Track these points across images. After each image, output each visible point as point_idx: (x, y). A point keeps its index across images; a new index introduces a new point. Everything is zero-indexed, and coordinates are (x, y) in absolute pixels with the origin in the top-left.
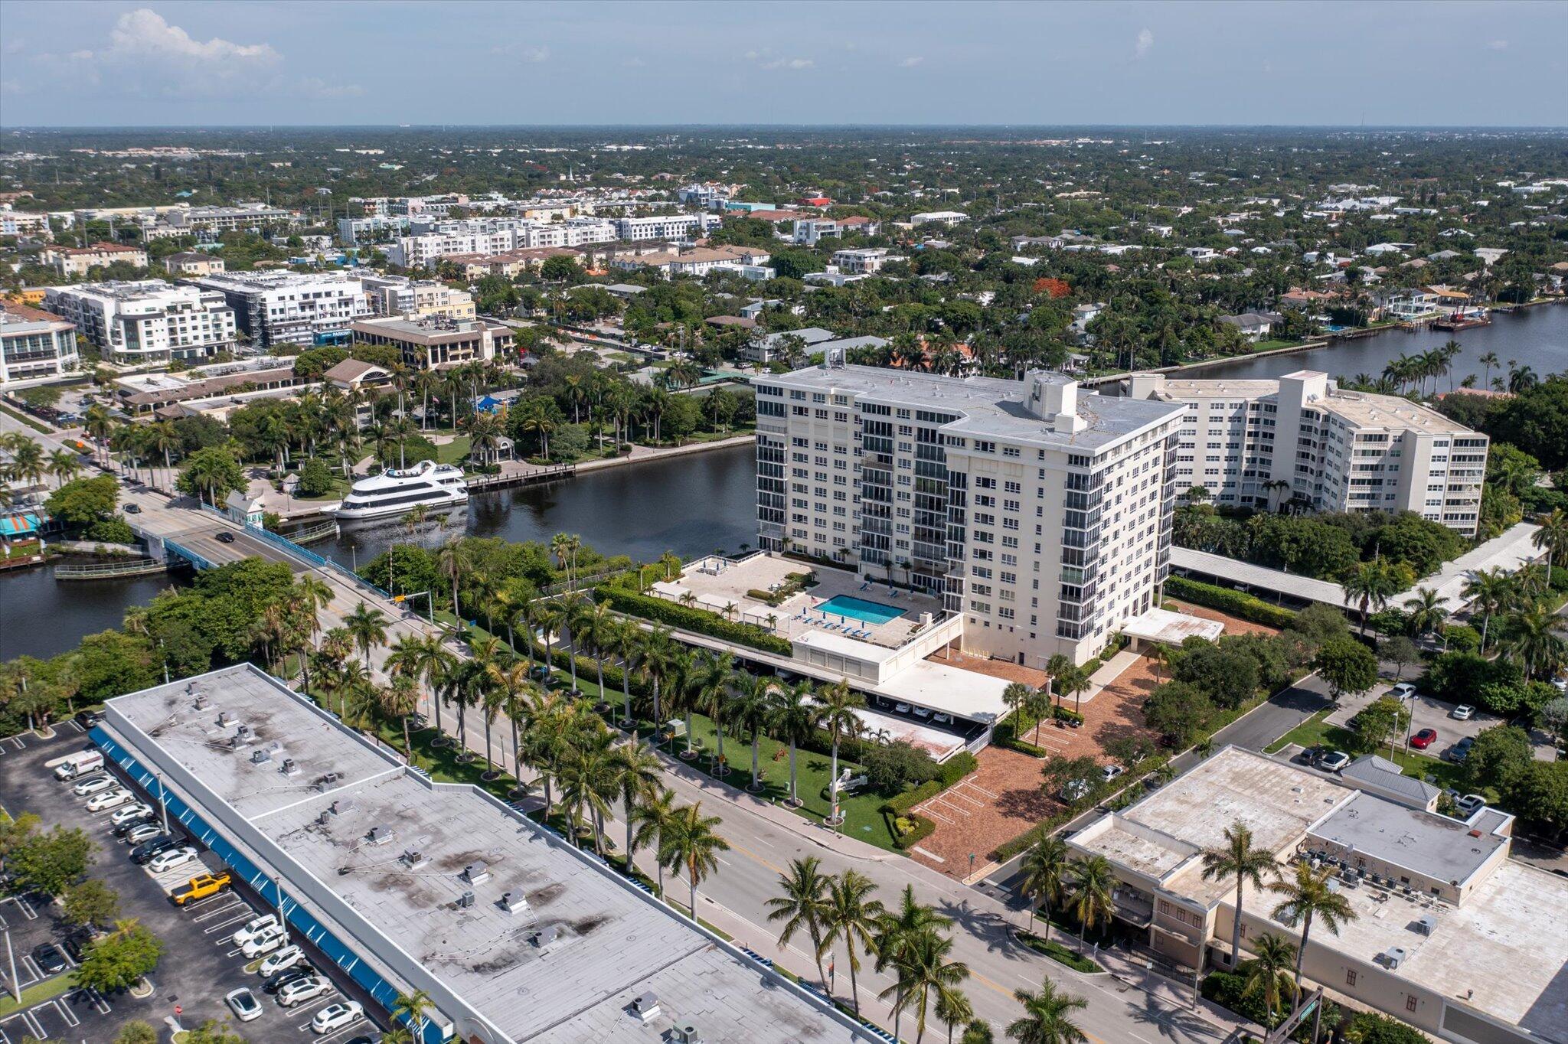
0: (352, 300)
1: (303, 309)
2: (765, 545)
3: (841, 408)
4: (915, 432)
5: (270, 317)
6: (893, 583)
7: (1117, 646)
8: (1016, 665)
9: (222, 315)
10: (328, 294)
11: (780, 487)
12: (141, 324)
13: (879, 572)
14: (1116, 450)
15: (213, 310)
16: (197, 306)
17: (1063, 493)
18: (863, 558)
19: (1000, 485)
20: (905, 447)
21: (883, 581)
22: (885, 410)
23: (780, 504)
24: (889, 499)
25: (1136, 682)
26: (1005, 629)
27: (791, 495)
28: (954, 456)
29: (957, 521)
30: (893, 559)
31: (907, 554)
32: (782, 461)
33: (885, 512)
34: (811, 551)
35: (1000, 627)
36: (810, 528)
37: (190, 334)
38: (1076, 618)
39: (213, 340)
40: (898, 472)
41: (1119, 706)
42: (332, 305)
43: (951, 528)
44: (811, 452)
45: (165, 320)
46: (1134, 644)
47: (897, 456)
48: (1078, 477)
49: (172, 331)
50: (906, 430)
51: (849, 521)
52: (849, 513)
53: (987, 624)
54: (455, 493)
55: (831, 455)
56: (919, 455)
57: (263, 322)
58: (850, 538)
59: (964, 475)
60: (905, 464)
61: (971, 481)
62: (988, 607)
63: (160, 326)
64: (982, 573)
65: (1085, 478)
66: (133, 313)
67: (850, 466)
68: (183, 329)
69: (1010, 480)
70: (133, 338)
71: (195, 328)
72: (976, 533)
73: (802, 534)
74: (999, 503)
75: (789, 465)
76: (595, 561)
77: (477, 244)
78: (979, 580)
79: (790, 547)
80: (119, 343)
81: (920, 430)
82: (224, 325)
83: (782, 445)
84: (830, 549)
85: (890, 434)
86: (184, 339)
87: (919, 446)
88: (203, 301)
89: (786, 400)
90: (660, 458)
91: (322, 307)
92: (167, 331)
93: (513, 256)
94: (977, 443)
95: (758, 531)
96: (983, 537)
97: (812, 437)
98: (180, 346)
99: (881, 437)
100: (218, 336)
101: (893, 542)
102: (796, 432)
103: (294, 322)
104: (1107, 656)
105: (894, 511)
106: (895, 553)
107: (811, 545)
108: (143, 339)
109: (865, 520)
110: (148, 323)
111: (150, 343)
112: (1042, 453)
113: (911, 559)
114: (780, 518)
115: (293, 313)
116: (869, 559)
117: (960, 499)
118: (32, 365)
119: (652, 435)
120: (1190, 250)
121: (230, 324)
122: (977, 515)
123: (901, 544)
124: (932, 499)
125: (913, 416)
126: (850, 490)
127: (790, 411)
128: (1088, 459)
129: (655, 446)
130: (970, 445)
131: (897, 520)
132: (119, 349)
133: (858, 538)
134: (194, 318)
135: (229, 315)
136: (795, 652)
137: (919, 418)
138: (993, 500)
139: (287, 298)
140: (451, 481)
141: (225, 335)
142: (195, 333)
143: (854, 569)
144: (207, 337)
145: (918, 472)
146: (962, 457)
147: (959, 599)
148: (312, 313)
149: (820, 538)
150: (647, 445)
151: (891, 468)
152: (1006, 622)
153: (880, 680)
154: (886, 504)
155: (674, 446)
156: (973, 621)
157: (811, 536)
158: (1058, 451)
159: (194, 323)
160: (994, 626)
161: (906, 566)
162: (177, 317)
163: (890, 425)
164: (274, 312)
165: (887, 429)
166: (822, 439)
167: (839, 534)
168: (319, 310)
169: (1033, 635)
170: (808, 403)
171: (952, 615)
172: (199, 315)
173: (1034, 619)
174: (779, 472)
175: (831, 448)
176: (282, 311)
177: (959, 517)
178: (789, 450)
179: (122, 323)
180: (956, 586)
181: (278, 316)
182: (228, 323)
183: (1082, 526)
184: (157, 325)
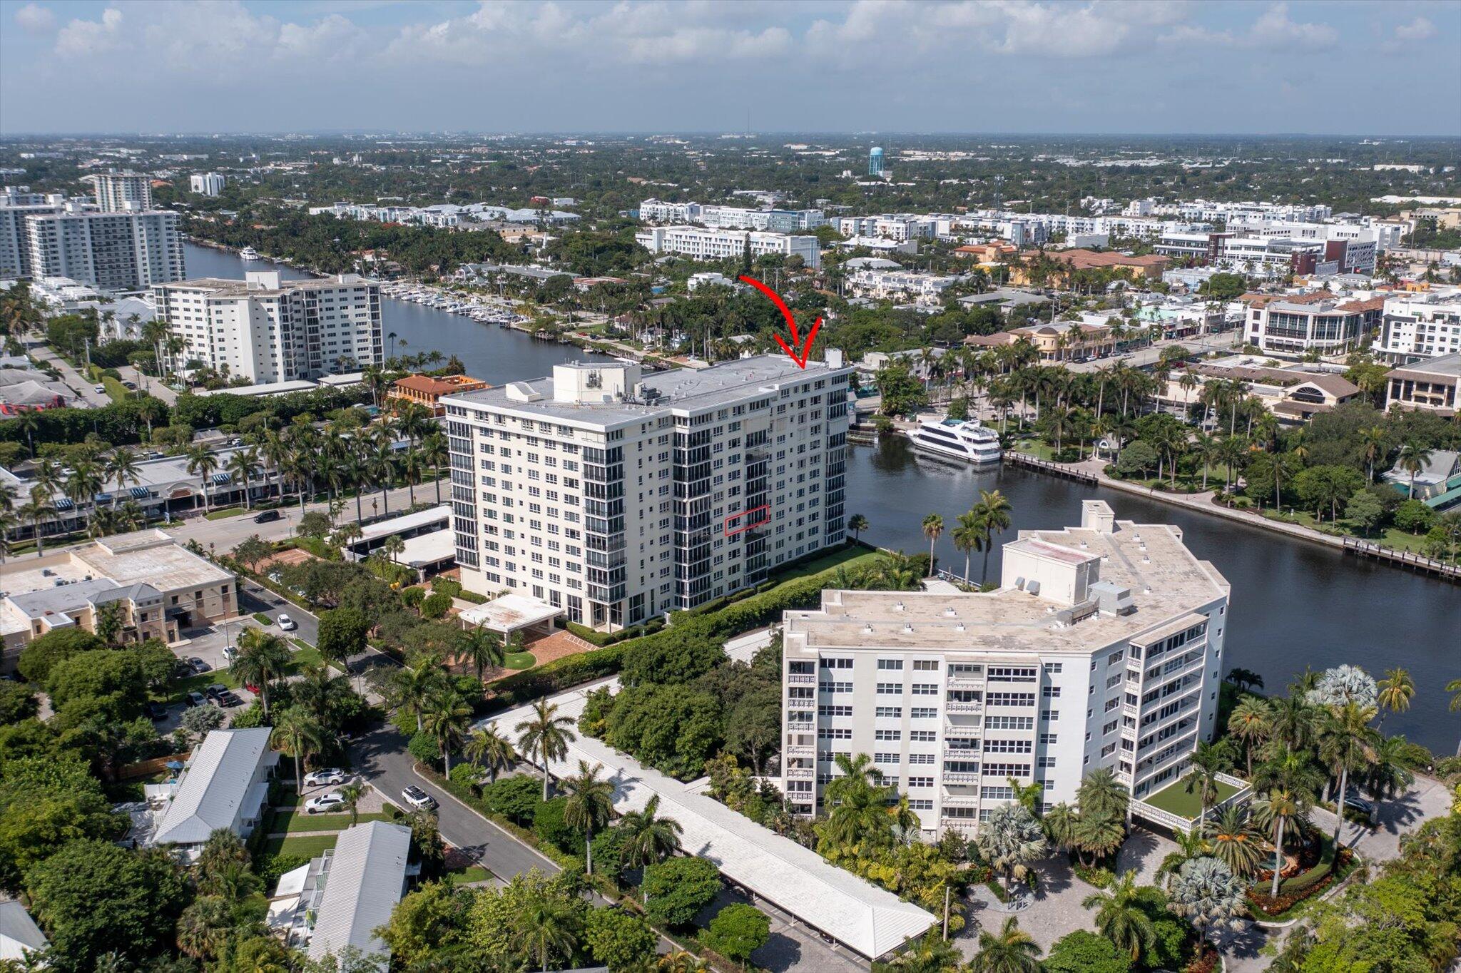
12: (1393, 323)
37: (1436, 344)
45: (1415, 326)
49: (1421, 338)
63: (1409, 331)
68: (1431, 339)
71: (1443, 339)
92: (1414, 336)
98: (1423, 353)
110: (1398, 325)
111: (1395, 345)
118: (1285, 340)
134: (1444, 329)
142: (1442, 344)
159: (1443, 334)
162: (1427, 325)
172: (1450, 328)
184: (1406, 328)
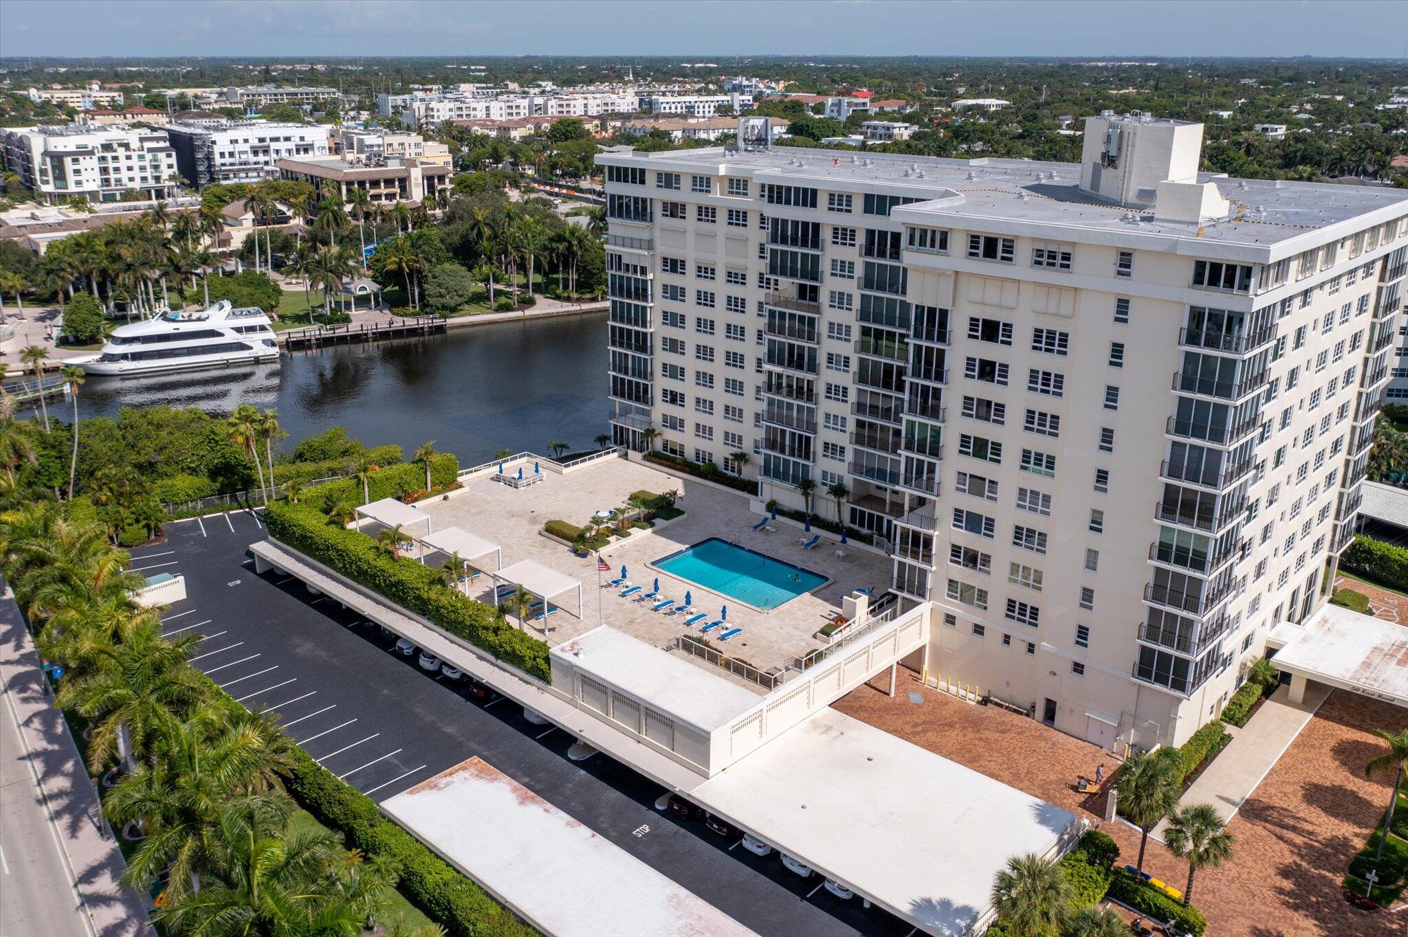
0: (312, 145)
1: (256, 153)
2: (621, 440)
3: (738, 202)
4: (861, 239)
5: (218, 160)
6: (814, 520)
7: (1258, 689)
8: (1034, 724)
9: (162, 156)
10: (287, 139)
11: (642, 343)
12: (68, 161)
13: (791, 498)
14: (1308, 257)
15: (150, 150)
16: (135, 144)
17: (1172, 357)
18: (767, 472)
19: (1022, 337)
20: (843, 269)
21: (797, 516)
22: (808, 197)
23: (643, 371)
24: (813, 368)
25: (1315, 794)
26: (1018, 647)
27: (661, 357)
28: (924, 271)
29: (924, 412)
30: (816, 474)
31: (841, 469)
32: (645, 298)
33: (805, 392)
34: (690, 454)
35: (1007, 640)
36: (688, 413)
37: (124, 175)
38: (1184, 645)
39: (151, 183)
40: (829, 315)
41: (1285, 873)
42: (289, 151)
43: (911, 424)
44: (690, 282)
45: (95, 158)
46: (1297, 689)
47: (829, 285)
48: (1215, 316)
49: (104, 171)
50: (844, 235)
51: (751, 404)
52: (749, 390)
53: (979, 630)
54: (258, 346)
55: (721, 288)
56: (868, 283)
57: (210, 166)
58: (751, 434)
59: (944, 313)
60: (841, 300)
61: (958, 326)
62: (983, 595)
63: (90, 166)
64: (974, 522)
65: (1235, 319)
66: (61, 149)
67: (752, 307)
68: (117, 170)
69: (1045, 326)
70: (60, 177)
71: (130, 168)
72: (965, 440)
73: (675, 424)
74: (1018, 377)
75: (656, 306)
76: (345, 453)
77: (492, 111)
78: (966, 539)
79: (658, 444)
80: (47, 182)
81: (870, 233)
82: (164, 167)
83: (644, 271)
84: (719, 451)
85: (816, 244)
86: (118, 181)
87: (869, 266)
88: (142, 140)
89: (649, 191)
90: (569, 314)
91: (277, 152)
92: (97, 171)
93: (523, 123)
94: (974, 240)
95: (613, 415)
96: (980, 448)
97: (692, 257)
98: (113, 187)
99: (800, 250)
100: (157, 179)
101: (817, 446)
102: (667, 248)
103: (245, 167)
104: (1237, 713)
105: (820, 389)
106: (821, 466)
107: (689, 442)
108: (71, 178)
109: (771, 402)
110: (75, 161)
111: (78, 183)
112: (1125, 261)
113: (849, 480)
114: (641, 395)
115: (244, 157)
116: (777, 475)
117: (933, 365)
119: (566, 287)
120: (1258, 127)
121: (170, 166)
122: (968, 400)
123: (833, 450)
124: (888, 368)
125: (858, 205)
126: (752, 350)
127: (658, 210)
128: (1248, 272)
129: (568, 299)
130: (959, 245)
131: (825, 406)
132: (46, 188)
133: (761, 434)
134: (129, 158)
135: (169, 156)
136: (554, 674)
137: (868, 209)
138: (1004, 368)
139: (241, 141)
140: (251, 329)
141: (165, 176)
142: (131, 174)
143: (752, 488)
144: (144, 179)
145: (864, 316)
146: (940, 273)
147: (923, 573)
148: (267, 158)
149: (704, 431)
150: (558, 298)
151: (817, 310)
152: (1021, 632)
153: (714, 768)
154: (806, 376)
155: (594, 300)
156: (950, 619)
157: (690, 427)
158: (1169, 253)
159: (129, 163)
160: (993, 637)
161: (839, 491)
162: (109, 155)
163: (816, 226)
164: (222, 155)
165: (810, 234)
166: (707, 259)
167: (733, 427)
168: (274, 156)
169: (1078, 668)
170: (684, 194)
171: (909, 605)
172: (135, 155)
173: (1083, 633)
174: (641, 317)
175: (721, 275)
176: (231, 154)
177: (929, 403)
178: (657, 278)
179: (48, 160)
180: (919, 545)
181: (227, 160)
182: (168, 164)
183: (1218, 436)
184: (85, 163)
